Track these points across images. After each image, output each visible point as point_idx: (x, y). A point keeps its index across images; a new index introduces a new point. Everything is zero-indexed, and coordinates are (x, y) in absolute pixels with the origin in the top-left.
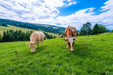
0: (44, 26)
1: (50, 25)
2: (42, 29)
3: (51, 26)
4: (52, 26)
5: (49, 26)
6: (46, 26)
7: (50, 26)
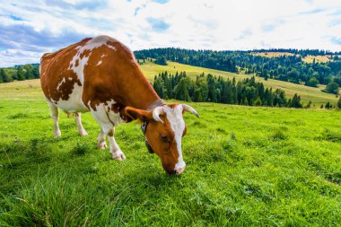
0: (262, 55)
1: (289, 51)
2: (250, 67)
3: (295, 51)
4: (301, 52)
5: (283, 54)
6: (270, 55)
7: (288, 54)
